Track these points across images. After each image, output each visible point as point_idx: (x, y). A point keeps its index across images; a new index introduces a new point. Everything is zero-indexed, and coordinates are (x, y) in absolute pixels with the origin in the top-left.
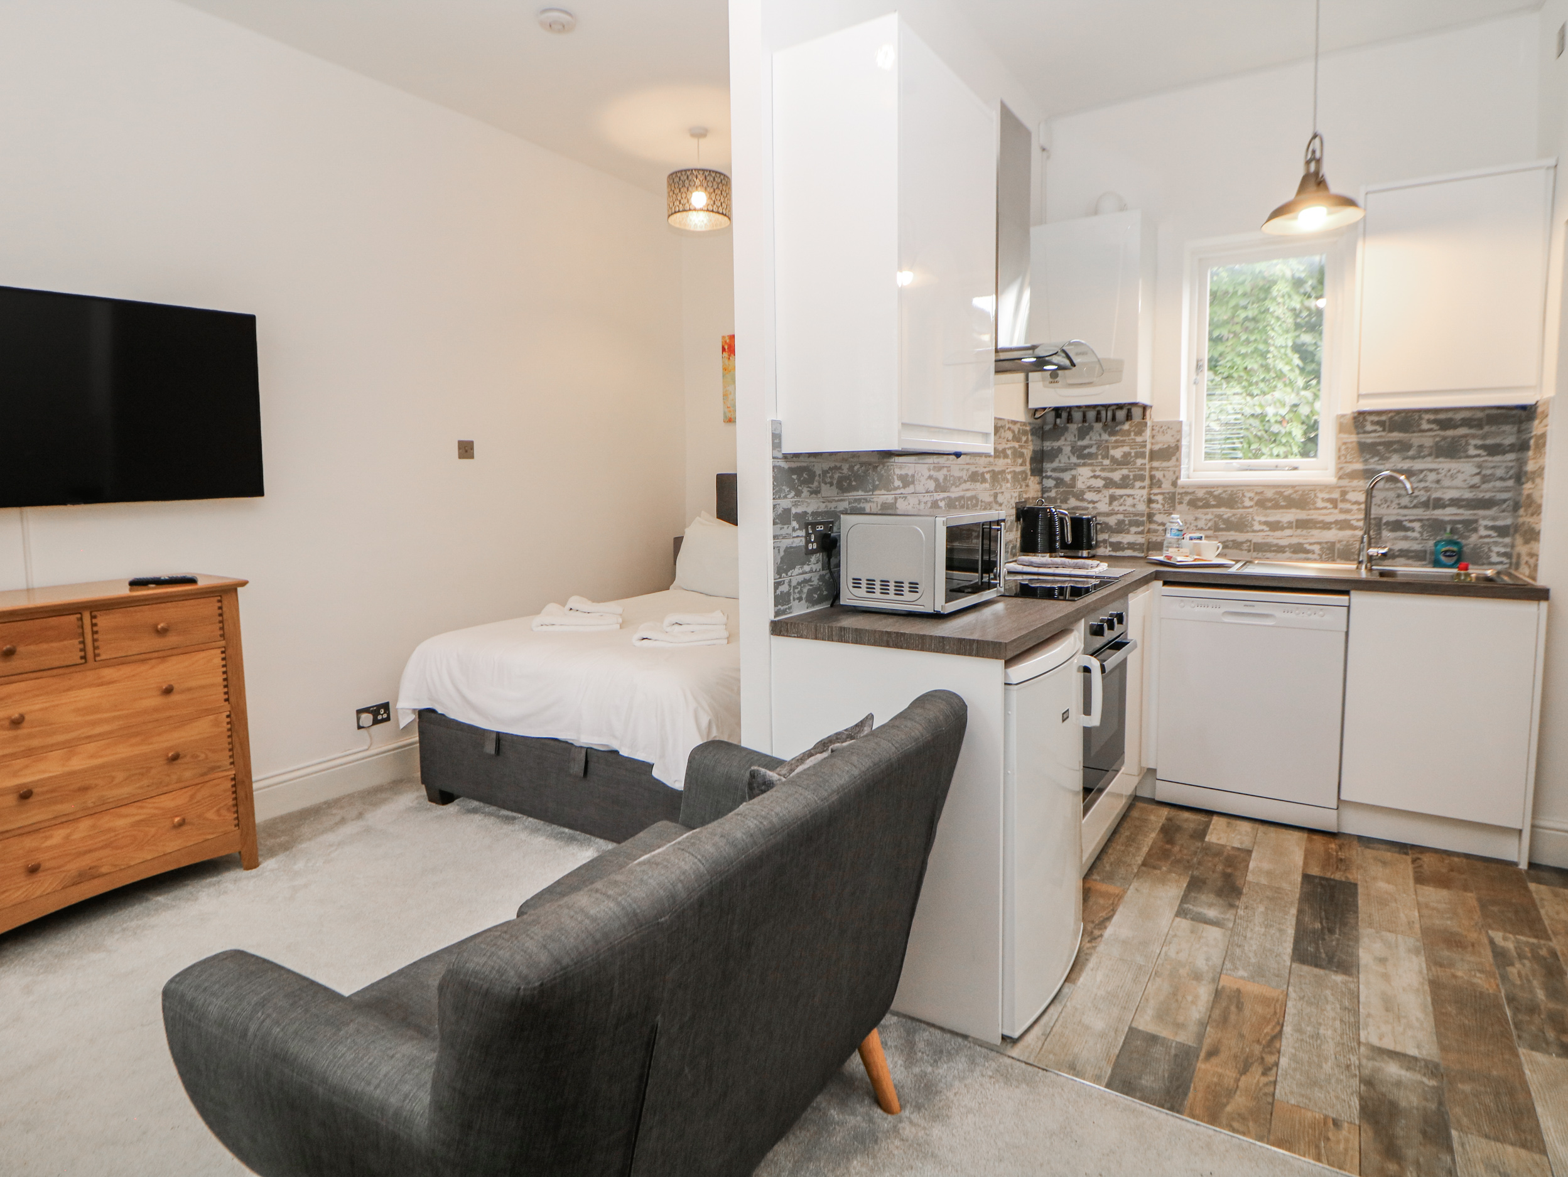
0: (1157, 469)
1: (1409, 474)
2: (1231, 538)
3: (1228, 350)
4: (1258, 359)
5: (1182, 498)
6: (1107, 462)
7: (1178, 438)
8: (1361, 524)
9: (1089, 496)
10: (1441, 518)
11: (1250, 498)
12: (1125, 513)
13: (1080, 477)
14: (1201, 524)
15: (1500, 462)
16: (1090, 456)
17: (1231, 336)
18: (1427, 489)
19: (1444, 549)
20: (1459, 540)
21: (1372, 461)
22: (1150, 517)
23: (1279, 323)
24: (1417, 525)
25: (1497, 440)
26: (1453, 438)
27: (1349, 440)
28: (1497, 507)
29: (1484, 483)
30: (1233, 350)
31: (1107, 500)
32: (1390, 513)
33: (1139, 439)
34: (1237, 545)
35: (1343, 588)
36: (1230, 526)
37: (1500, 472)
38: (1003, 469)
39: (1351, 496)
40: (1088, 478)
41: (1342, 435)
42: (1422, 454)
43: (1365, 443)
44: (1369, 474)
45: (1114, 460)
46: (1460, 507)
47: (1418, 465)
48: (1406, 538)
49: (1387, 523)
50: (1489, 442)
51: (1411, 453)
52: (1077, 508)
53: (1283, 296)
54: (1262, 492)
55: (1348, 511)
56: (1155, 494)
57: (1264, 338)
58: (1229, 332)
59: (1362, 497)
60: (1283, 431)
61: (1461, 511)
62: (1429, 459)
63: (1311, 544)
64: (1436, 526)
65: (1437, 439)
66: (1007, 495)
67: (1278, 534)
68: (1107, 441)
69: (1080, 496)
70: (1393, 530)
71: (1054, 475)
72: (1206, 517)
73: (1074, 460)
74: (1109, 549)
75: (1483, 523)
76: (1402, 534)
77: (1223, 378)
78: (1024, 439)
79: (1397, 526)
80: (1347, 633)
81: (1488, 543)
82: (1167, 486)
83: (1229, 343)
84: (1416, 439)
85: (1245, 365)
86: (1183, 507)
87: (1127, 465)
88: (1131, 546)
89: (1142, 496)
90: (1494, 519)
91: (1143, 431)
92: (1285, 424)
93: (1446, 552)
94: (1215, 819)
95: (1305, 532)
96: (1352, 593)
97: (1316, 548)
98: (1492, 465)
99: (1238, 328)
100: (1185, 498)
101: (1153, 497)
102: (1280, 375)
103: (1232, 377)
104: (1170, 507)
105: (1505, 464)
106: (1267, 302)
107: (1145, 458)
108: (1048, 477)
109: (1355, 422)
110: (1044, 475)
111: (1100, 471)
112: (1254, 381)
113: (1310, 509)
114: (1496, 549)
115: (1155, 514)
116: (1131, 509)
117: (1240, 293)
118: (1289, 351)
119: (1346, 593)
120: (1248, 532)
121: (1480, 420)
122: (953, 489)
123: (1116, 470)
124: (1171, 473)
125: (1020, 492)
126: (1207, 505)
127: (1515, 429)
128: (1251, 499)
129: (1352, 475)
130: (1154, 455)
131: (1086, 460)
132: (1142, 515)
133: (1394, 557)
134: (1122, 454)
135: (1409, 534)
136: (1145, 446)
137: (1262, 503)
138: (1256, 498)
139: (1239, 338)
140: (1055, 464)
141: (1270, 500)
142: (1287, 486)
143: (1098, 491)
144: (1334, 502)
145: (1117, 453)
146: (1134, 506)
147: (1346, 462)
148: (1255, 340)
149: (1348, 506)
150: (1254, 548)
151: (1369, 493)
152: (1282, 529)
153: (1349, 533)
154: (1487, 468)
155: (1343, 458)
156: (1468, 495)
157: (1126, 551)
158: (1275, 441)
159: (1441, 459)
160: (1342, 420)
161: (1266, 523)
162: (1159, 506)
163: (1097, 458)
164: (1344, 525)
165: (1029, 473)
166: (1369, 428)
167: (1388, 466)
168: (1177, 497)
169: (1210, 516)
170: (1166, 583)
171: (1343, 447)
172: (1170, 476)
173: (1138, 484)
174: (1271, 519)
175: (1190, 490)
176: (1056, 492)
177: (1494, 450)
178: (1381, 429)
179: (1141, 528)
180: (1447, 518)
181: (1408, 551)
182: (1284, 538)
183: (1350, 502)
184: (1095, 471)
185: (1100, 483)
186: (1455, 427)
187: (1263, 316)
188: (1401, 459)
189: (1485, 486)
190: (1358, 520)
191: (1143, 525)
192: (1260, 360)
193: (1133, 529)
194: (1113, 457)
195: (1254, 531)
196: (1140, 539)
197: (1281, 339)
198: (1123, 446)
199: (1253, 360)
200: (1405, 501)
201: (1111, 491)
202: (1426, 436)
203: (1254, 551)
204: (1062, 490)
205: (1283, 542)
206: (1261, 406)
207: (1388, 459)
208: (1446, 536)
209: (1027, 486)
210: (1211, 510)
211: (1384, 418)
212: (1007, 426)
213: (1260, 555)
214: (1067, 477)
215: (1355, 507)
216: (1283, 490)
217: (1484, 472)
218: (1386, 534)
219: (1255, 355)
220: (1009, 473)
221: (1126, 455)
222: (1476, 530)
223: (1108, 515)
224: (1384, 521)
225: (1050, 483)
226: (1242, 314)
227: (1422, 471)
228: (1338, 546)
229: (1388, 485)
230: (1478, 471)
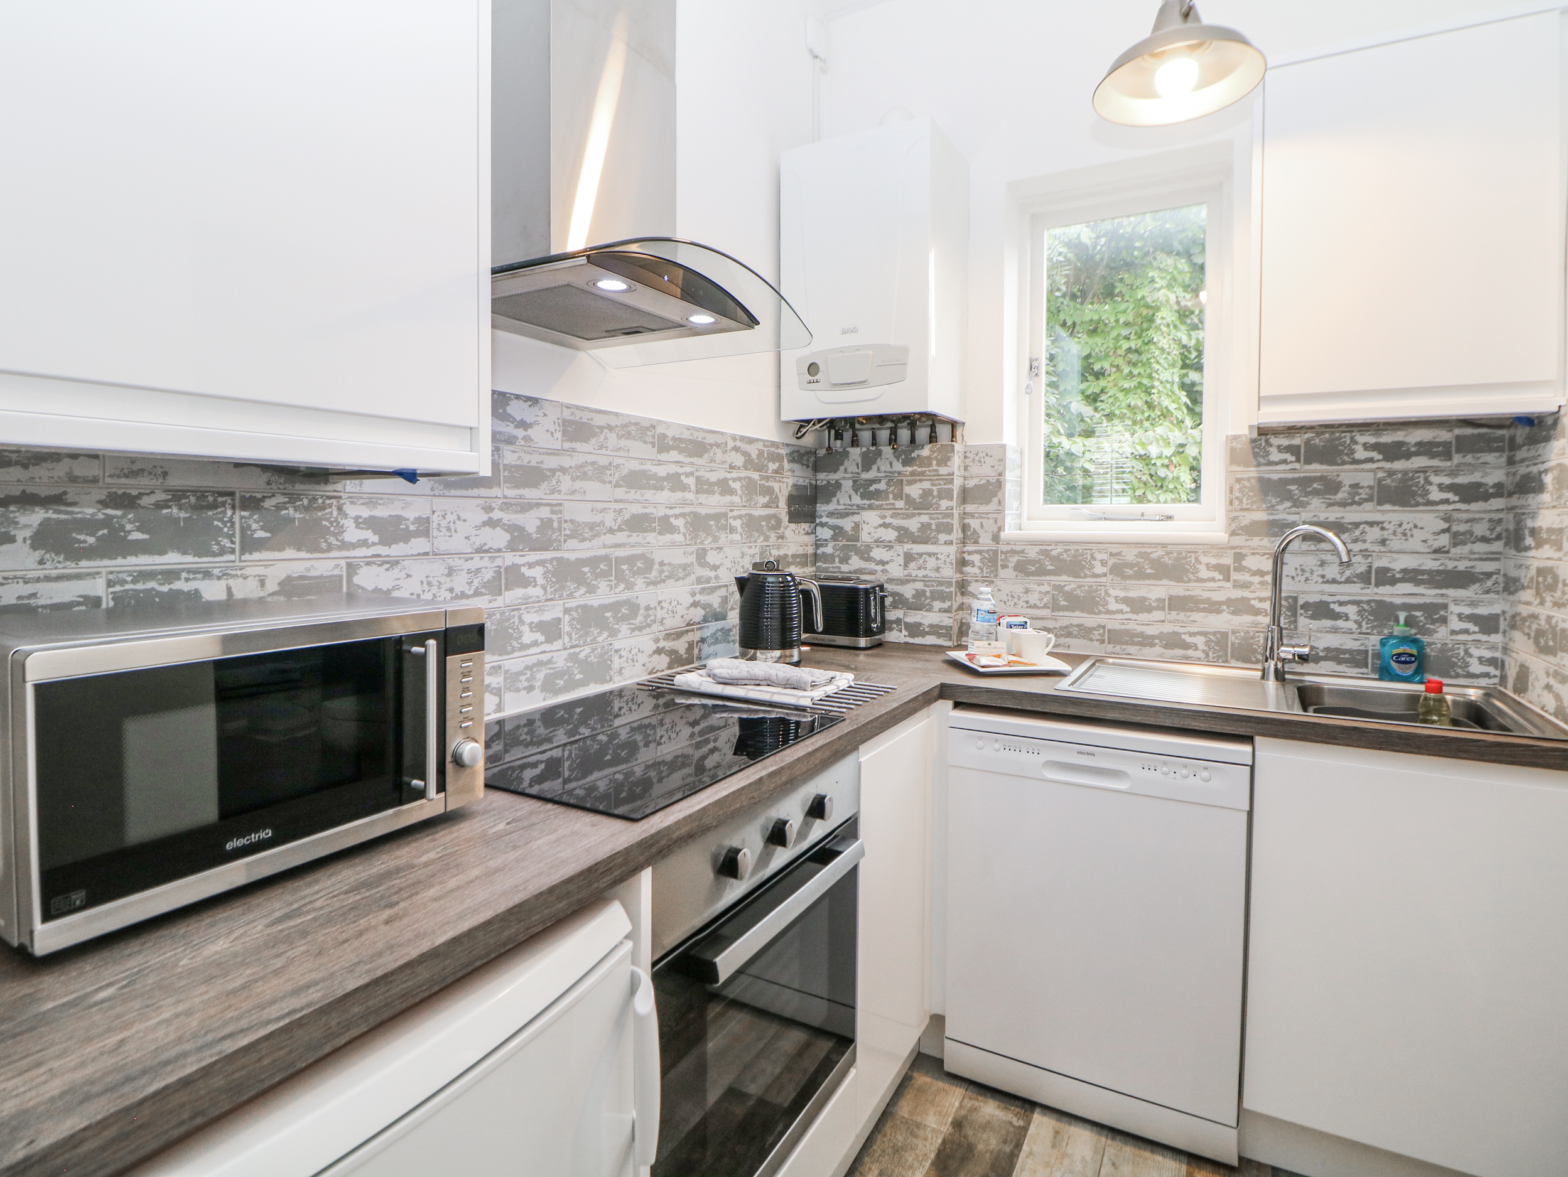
0: (972, 515)
1: (1339, 528)
2: (1076, 622)
3: (1110, 385)
4: (1143, 395)
5: (1006, 559)
6: (900, 504)
7: (1000, 470)
8: (1267, 606)
9: (878, 553)
10: (1388, 599)
11: (1102, 561)
12: (925, 580)
13: (864, 526)
14: (1034, 598)
15: (1479, 512)
16: (877, 494)
17: (1114, 370)
18: (1365, 553)
19: (1395, 651)
20: (1418, 636)
21: (1280, 507)
22: (963, 586)
23: (1164, 356)
24: (1351, 610)
25: (1476, 477)
26: (1405, 473)
27: (1246, 476)
28: (1478, 585)
29: (1455, 545)
30: (1115, 385)
31: (901, 560)
32: (1313, 592)
33: (943, 470)
34: (1085, 632)
35: (1241, 731)
36: (1076, 602)
37: (1480, 529)
38: (722, 510)
39: (1251, 562)
40: (876, 528)
41: (1235, 468)
42: (1357, 498)
43: (1269, 480)
44: (1277, 527)
45: (909, 501)
46: (1418, 583)
47: (1351, 515)
48: (1335, 630)
49: (1306, 606)
50: (1461, 480)
51: (1340, 496)
52: (861, 571)
53: (1168, 325)
54: (1119, 554)
55: (1245, 586)
56: (970, 553)
57: (1148, 371)
58: (1112, 365)
59: (1267, 565)
60: (1171, 476)
61: (1420, 590)
62: (1368, 506)
63: (1191, 634)
64: (1382, 613)
65: (1381, 475)
66: (733, 553)
67: (1143, 617)
68: (899, 473)
69: (865, 555)
70: (1314, 617)
71: (832, 521)
72: (1040, 588)
73: (857, 500)
74: (904, 632)
75: (1455, 609)
76: (1328, 623)
77: (1105, 415)
78: (773, 466)
79: (1321, 610)
80: (1250, 814)
81: (1465, 643)
82: (985, 540)
83: (1112, 377)
84: (1347, 475)
85: (1128, 402)
86: (1009, 573)
87: (928, 509)
88: (935, 630)
89: (948, 556)
90: (1473, 604)
91: (949, 459)
92: (1172, 468)
93: (1399, 655)
94: (1037, 1117)
95: (1182, 616)
96: (1258, 739)
97: (1200, 641)
98: (1465, 516)
99: (1120, 361)
100: (1011, 559)
101: (967, 557)
102: (1165, 414)
103: (1115, 415)
104: (991, 572)
105: (1487, 516)
106: (1151, 332)
107: (952, 500)
108: (822, 525)
109: (1253, 448)
110: (818, 521)
111: (892, 517)
112: (1138, 419)
113: (1189, 581)
114: (1476, 652)
115: (971, 582)
116: (934, 575)
117: (1121, 321)
118: (1176, 388)
119: (1248, 739)
120: (1100, 613)
121: (1446, 445)
122: (572, 543)
123: (913, 515)
124: (992, 521)
125: (762, 547)
126: (1042, 572)
127: (1504, 459)
128: (1103, 563)
129: (1252, 530)
130: (966, 496)
131: (873, 501)
132: (950, 584)
133: (1317, 659)
134: (921, 492)
135: (1340, 623)
136: (951, 481)
137: (1118, 570)
138: (1110, 563)
139: (1122, 371)
140: (832, 507)
141: (1131, 565)
142: (1156, 545)
143: (889, 547)
144: (1224, 571)
145: (914, 491)
146: (938, 569)
147: (1242, 510)
148: (1139, 374)
149: (1246, 577)
150: (1109, 638)
151: (1278, 559)
152: (1149, 610)
153: (1248, 619)
154: (1460, 521)
155: (1236, 502)
156: (1430, 564)
157: (927, 637)
158: (1162, 487)
159: (1387, 507)
160: (1235, 444)
161: (1125, 600)
162: (976, 570)
163: (887, 498)
164: (1240, 607)
165: (785, 518)
166: (1275, 456)
167: (1306, 515)
168: (1001, 557)
169: (1046, 588)
170: (957, 705)
171: (1237, 486)
172: (989, 524)
173: (943, 537)
174: (1132, 594)
175: (1018, 548)
176: (834, 547)
177: (1470, 493)
178: (1293, 458)
179: (947, 604)
180: (1398, 601)
181: (1338, 651)
182: (1153, 623)
183: (1250, 570)
184: (885, 517)
185: (890, 535)
186: (1408, 456)
187: (1146, 348)
188: (1324, 506)
189: (1456, 551)
190: (1261, 600)
191: (951, 600)
192: (1144, 397)
193: (937, 605)
194: (908, 496)
195: (1108, 612)
196: (946, 620)
197: (1168, 375)
198: (921, 481)
199: (1136, 396)
200: (1332, 571)
201: (907, 547)
202: (1363, 470)
203: (1109, 643)
204: (841, 544)
205: (1151, 631)
206: (1143, 444)
207: (1304, 505)
208: (1399, 630)
209: (782, 537)
210: (1047, 578)
211: (1297, 441)
212: (731, 444)
213: (1118, 649)
214: (847, 524)
215: (1256, 579)
216: (1149, 550)
217: (1455, 528)
218: (1303, 622)
219: (1139, 391)
220: (735, 518)
221: (926, 493)
222: (1444, 621)
223: (903, 582)
224: (1301, 602)
225: (825, 533)
226: (1125, 345)
227: (1357, 525)
228: (1232, 638)
229: (1306, 546)
230: (1446, 526)
